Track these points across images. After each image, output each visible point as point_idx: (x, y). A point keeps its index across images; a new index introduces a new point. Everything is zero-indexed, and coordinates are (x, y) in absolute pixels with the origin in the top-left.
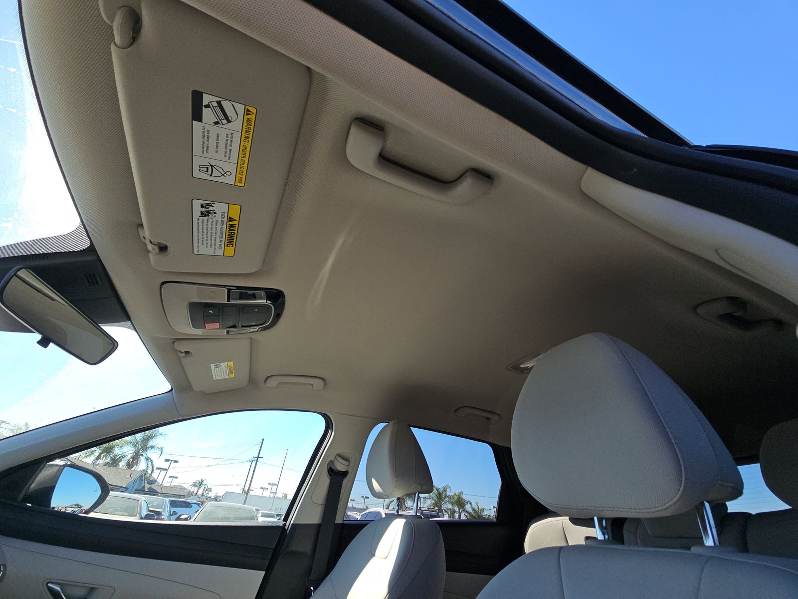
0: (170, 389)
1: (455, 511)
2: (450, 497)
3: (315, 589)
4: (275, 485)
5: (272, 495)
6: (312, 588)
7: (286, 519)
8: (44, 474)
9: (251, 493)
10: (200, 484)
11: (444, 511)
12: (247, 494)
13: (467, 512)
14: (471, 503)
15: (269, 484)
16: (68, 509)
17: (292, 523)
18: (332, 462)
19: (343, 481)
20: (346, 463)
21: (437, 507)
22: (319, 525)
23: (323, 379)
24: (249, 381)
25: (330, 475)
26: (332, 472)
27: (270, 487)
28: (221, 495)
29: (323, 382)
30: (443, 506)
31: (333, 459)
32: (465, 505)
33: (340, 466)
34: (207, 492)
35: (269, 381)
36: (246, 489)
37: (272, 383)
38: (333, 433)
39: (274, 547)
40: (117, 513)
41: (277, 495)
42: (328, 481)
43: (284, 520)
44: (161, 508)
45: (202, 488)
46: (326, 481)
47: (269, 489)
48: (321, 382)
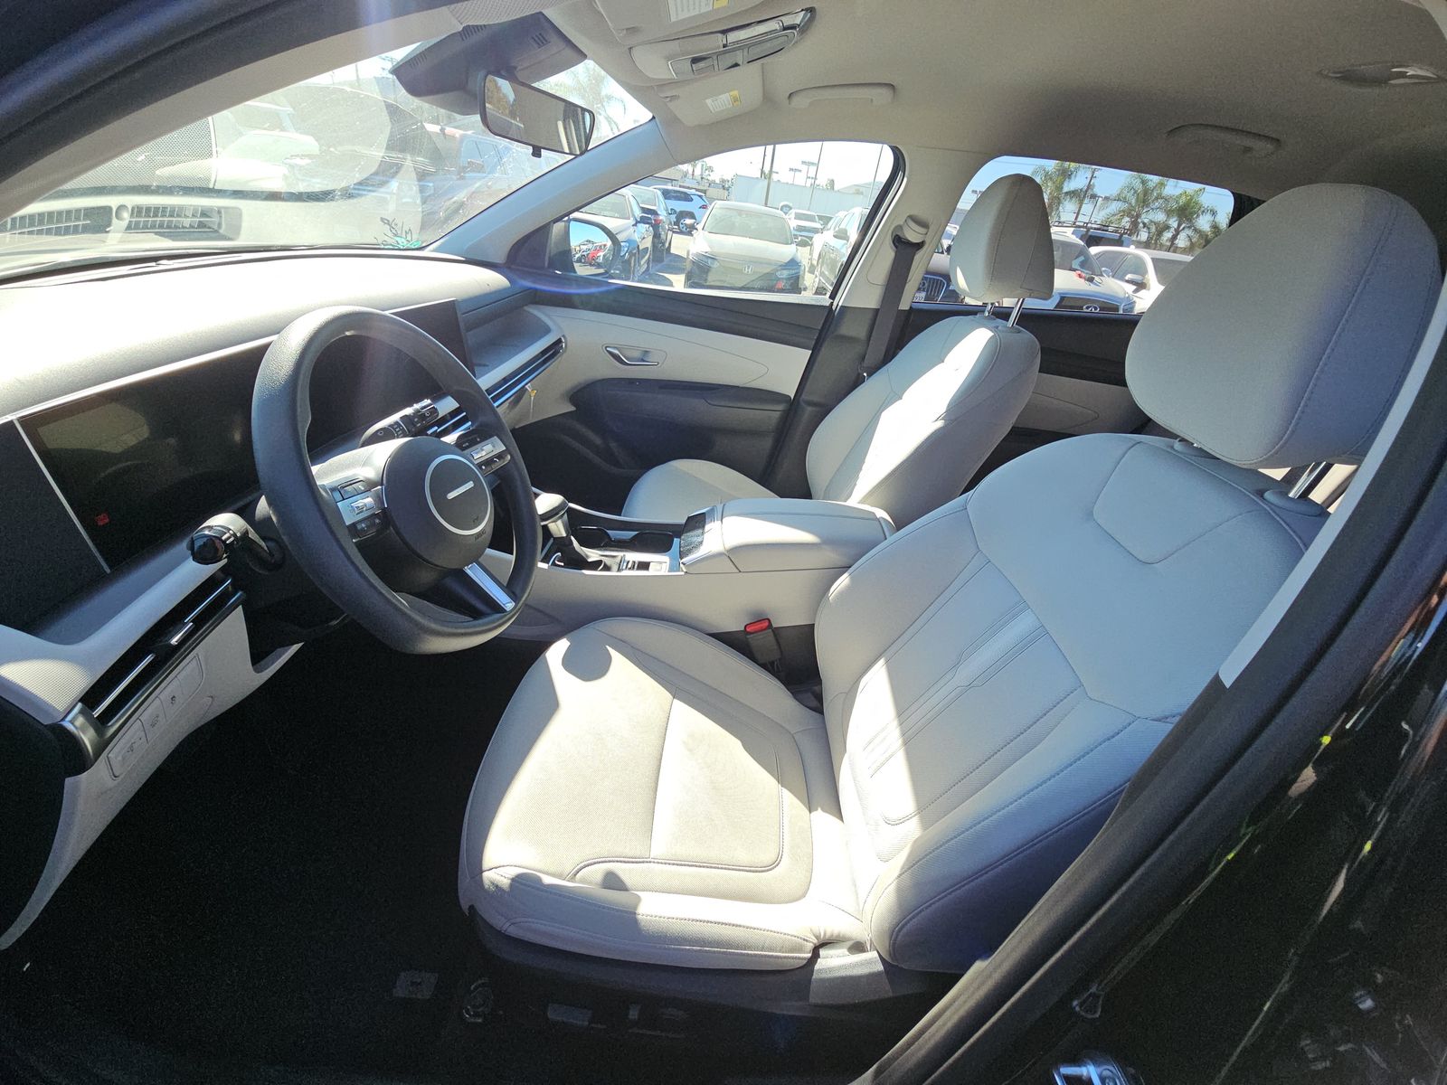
0: (651, 117)
1: (1167, 227)
2: (1166, 200)
3: (870, 375)
4: (813, 164)
5: (810, 182)
6: (865, 374)
7: (833, 297)
8: (557, 228)
9: (775, 177)
11: (1141, 225)
12: (770, 178)
13: (1195, 230)
14: (1214, 213)
15: (803, 162)
16: (582, 247)
17: (840, 304)
18: (900, 227)
19: (914, 255)
20: (923, 230)
21: (1131, 217)
22: (877, 311)
23: (891, 86)
24: (764, 99)
25: (896, 247)
26: (899, 241)
27: (804, 168)
28: (730, 179)
29: (891, 92)
30: (1143, 216)
31: (902, 223)
32: (1198, 216)
33: (912, 235)
34: (707, 172)
35: (796, 100)
36: (767, 169)
37: (800, 102)
38: (905, 179)
39: (820, 328)
40: (606, 213)
41: (817, 182)
42: (893, 254)
43: (830, 297)
44: (655, 205)
46: (889, 254)
48: (885, 92)
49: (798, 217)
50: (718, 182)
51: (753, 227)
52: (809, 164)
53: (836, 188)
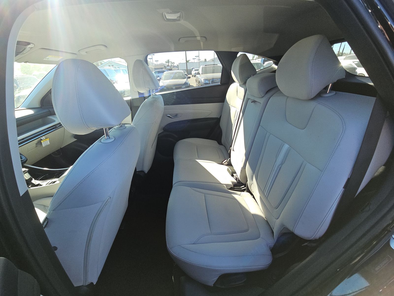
4: (198, 56)
10: (168, 62)
15: (195, 56)
27: (196, 58)
41: (201, 61)
45: (170, 63)
47: (196, 59)
49: (195, 70)
50: (176, 66)
51: (177, 76)
52: (197, 56)
53: (207, 61)
